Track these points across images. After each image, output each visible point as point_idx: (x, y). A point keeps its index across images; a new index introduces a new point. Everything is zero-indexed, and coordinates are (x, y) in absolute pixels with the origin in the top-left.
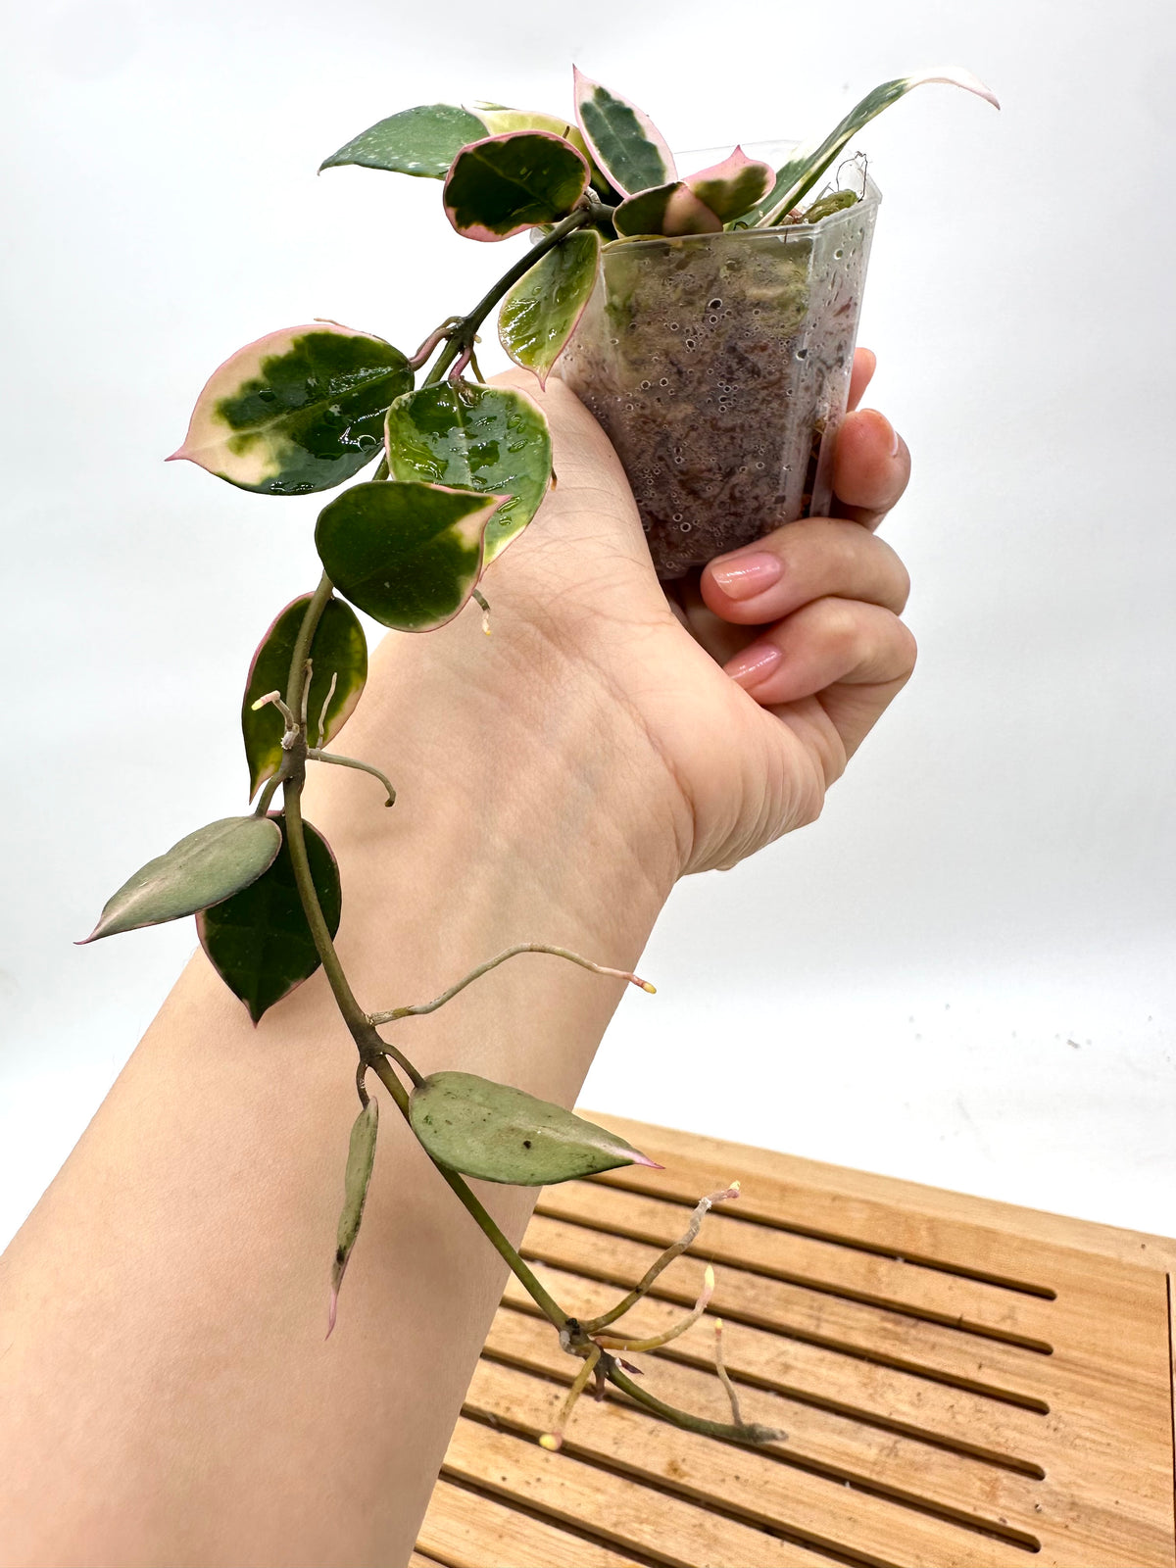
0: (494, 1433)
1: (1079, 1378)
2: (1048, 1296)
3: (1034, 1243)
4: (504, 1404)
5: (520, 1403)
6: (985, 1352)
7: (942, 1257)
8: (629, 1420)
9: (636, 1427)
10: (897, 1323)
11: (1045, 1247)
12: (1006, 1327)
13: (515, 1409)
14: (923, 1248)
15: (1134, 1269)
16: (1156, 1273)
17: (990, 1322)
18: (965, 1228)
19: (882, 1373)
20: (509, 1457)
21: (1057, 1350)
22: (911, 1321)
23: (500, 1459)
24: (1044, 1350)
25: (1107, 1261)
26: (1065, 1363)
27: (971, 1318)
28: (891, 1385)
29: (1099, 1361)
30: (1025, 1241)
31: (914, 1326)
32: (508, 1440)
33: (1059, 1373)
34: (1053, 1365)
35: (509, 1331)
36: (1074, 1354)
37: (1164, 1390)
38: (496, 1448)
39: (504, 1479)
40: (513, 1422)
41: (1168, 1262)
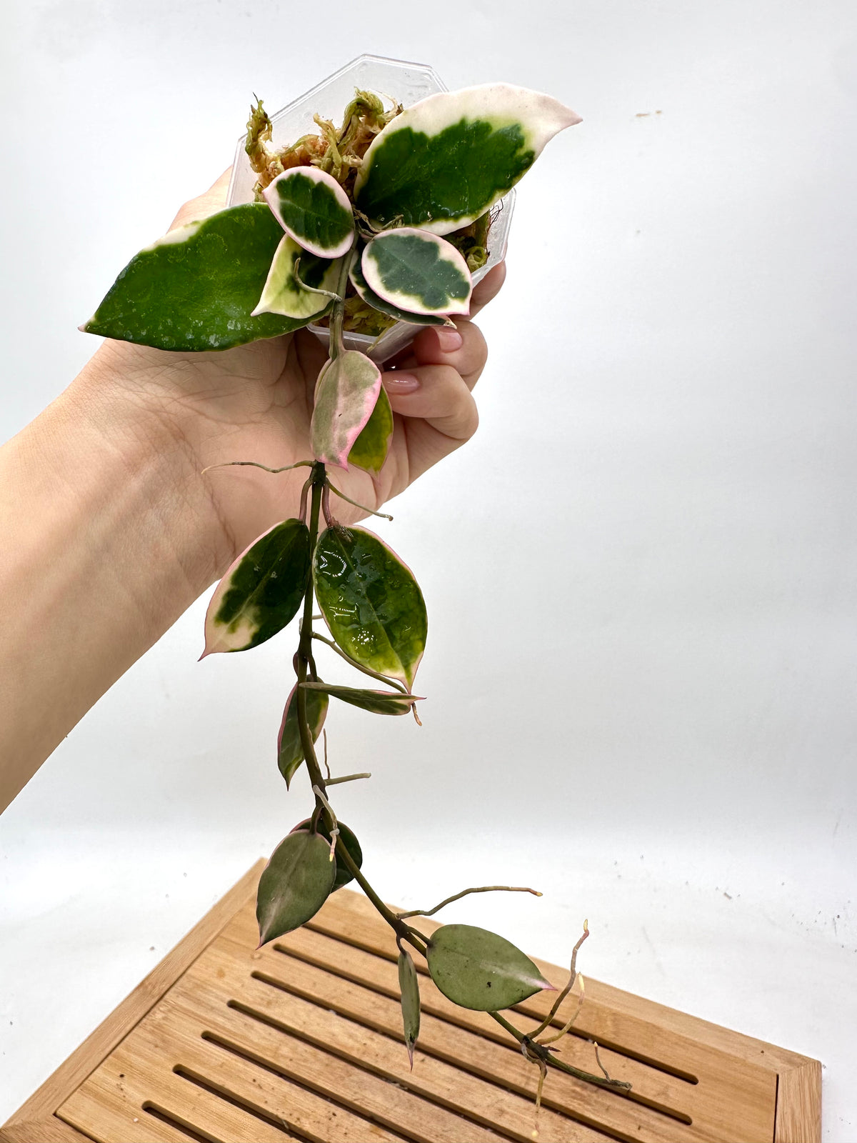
2: (692, 1080)
3: (686, 1040)
4: (296, 1115)
5: (307, 1116)
6: (644, 1118)
7: (620, 1042)
8: (384, 1138)
10: (584, 1088)
11: (694, 1044)
12: (660, 1100)
13: (303, 1120)
14: (608, 1035)
15: (755, 1068)
16: (769, 1073)
17: (649, 1095)
18: (638, 1023)
19: (569, 1124)
21: (695, 1122)
22: (593, 1088)
24: (685, 1121)
25: (736, 1060)
26: (700, 1132)
27: (637, 1090)
28: (575, 1134)
29: (723, 1134)
30: (680, 1038)
31: (596, 1092)
34: (690, 1133)
35: (305, 1060)
36: (706, 1126)
40: (300, 1130)
41: (779, 1066)
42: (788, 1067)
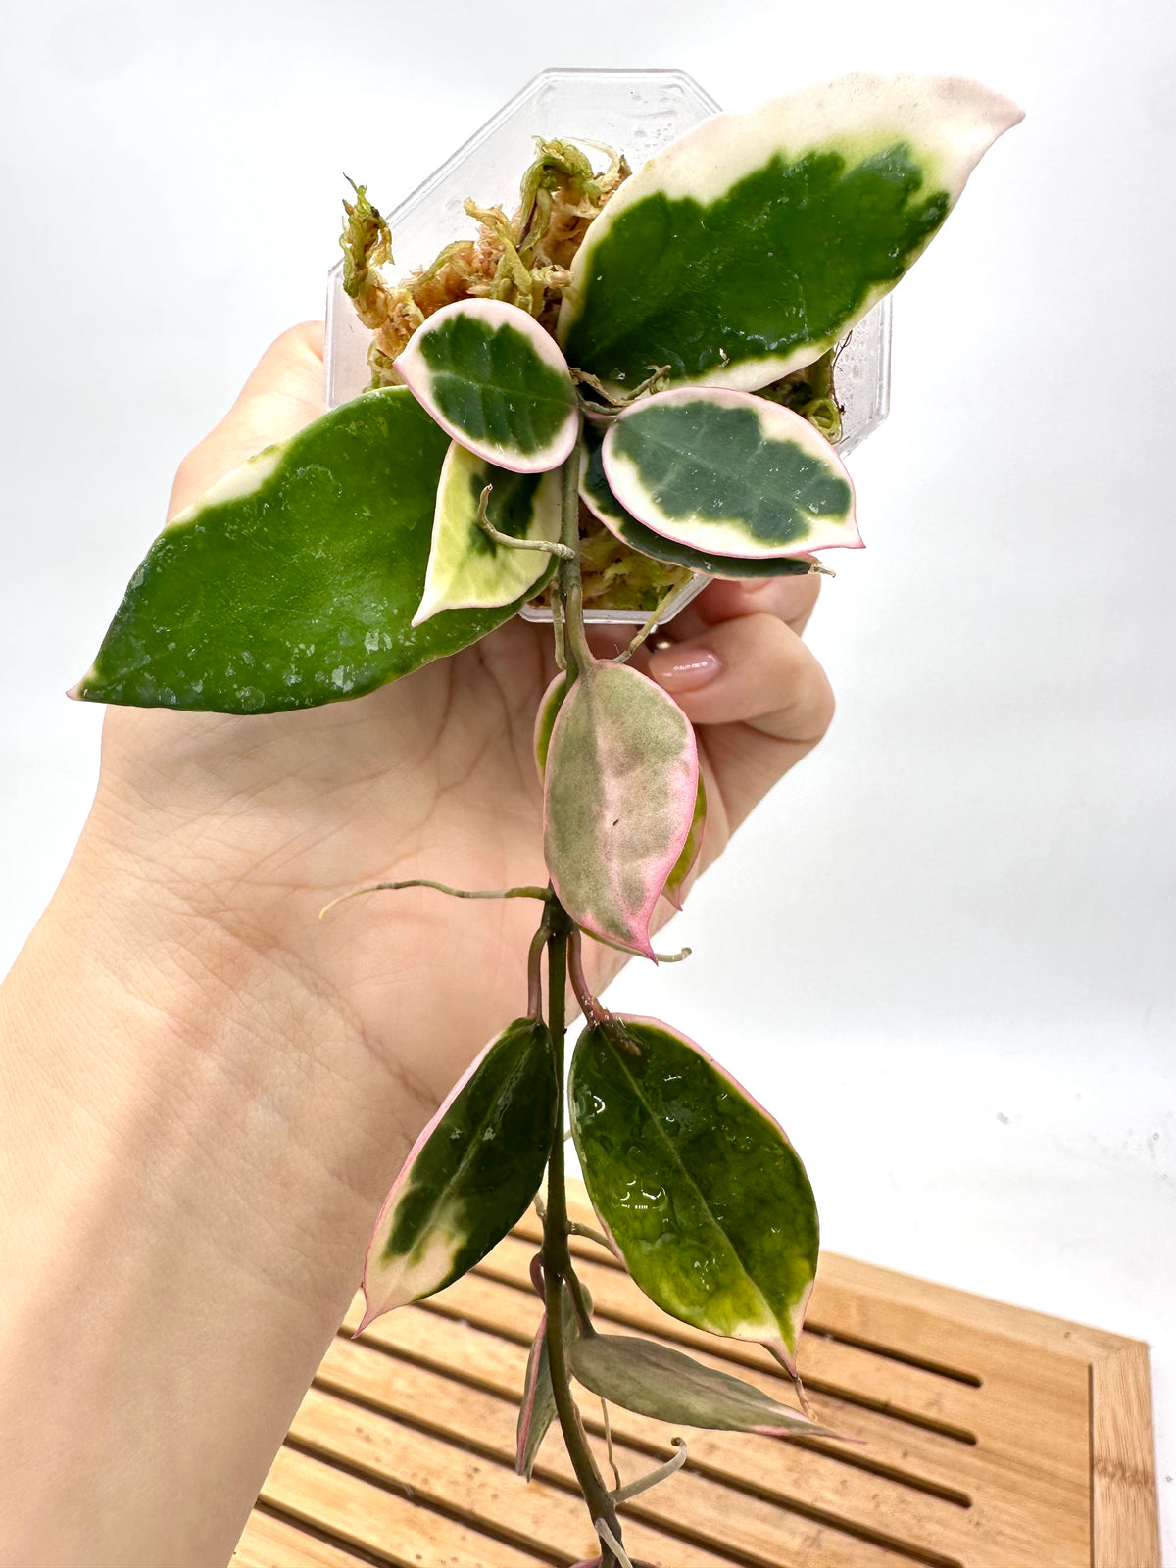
0: (409, 1506)
1: (1002, 1471)
2: (973, 1382)
3: (961, 1327)
4: (422, 1475)
5: (437, 1474)
6: (911, 1440)
7: (872, 1337)
8: (551, 1497)
9: (557, 1505)
10: (825, 1405)
11: (972, 1332)
12: (932, 1414)
13: (433, 1481)
14: (851, 1326)
15: (1058, 1358)
16: (1078, 1363)
17: (916, 1407)
18: (893, 1308)
19: (807, 1457)
20: (424, 1533)
21: (981, 1440)
22: (839, 1404)
23: (416, 1536)
24: (968, 1439)
25: (1033, 1350)
26: (988, 1455)
27: (898, 1402)
28: (816, 1471)
29: (1023, 1454)
30: (953, 1324)
31: (841, 1408)
32: (425, 1515)
33: (980, 1464)
34: (976, 1456)
35: (430, 1396)
36: (998, 1446)
37: (1083, 1486)
38: (411, 1523)
39: (419, 1557)
40: (430, 1495)
41: (1092, 1352)
42: (1104, 1353)
